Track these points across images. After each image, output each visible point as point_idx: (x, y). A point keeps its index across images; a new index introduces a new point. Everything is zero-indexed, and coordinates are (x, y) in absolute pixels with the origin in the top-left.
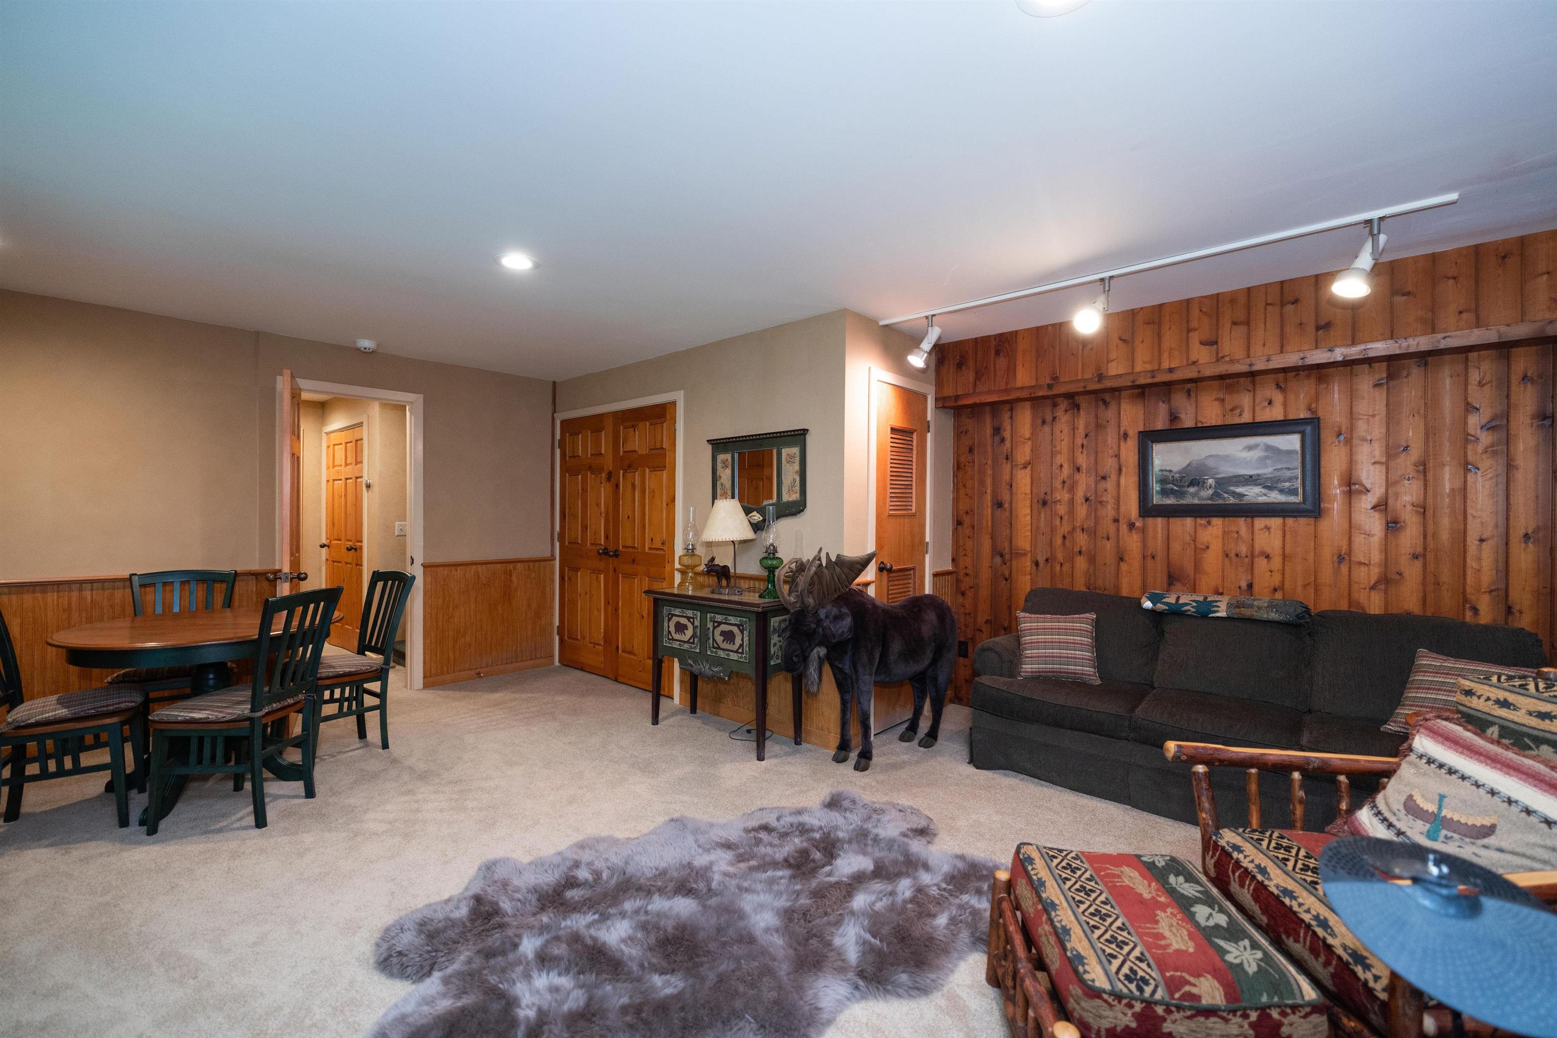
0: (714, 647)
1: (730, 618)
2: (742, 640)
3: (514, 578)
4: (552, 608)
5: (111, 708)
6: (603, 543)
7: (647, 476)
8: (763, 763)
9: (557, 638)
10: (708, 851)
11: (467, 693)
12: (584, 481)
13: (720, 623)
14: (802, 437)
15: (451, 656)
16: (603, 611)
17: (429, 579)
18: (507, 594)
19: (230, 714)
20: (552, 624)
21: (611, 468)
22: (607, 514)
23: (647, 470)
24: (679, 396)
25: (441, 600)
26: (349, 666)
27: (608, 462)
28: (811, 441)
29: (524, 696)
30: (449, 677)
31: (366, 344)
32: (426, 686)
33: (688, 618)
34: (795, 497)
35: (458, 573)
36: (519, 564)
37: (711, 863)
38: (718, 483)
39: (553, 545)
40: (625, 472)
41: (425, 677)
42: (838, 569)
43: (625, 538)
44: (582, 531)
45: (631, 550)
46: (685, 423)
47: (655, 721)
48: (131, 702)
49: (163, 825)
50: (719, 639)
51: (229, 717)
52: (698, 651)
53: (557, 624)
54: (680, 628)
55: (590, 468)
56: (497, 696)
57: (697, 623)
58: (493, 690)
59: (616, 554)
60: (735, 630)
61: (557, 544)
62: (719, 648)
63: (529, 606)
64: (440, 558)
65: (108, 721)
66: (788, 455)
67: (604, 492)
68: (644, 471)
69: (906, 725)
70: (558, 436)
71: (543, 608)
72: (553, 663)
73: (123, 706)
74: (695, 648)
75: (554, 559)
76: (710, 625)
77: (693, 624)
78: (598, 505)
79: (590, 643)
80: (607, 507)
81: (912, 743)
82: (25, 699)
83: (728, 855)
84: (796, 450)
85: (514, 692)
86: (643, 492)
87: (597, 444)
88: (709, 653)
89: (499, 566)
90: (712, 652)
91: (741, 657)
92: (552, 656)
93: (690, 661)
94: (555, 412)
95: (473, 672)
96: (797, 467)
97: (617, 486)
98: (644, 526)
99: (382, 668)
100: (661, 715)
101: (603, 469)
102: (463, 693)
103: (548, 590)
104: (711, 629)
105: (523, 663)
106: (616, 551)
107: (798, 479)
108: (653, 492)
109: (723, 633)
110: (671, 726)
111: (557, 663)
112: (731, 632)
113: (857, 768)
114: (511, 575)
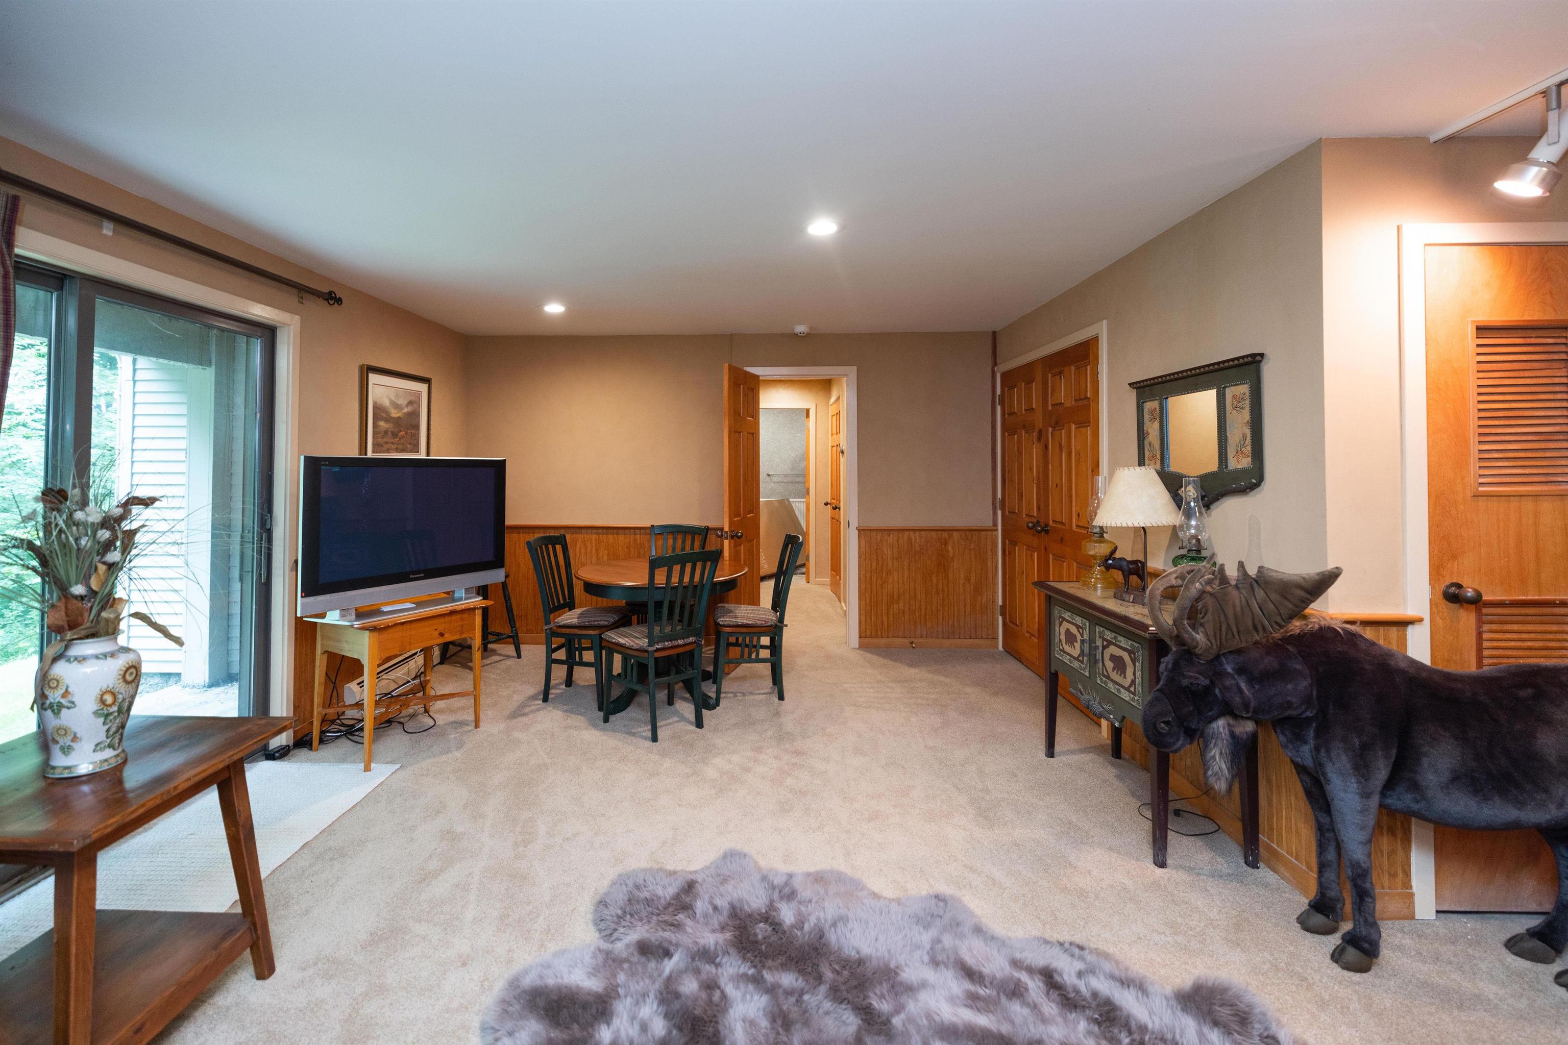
0: (1104, 676)
1: (1120, 638)
2: (1134, 674)
3: (950, 548)
4: (995, 584)
5: (596, 623)
6: (1035, 515)
7: (1073, 434)
8: (1159, 871)
9: (1000, 618)
10: (935, 963)
11: (890, 662)
12: (1020, 441)
13: (1110, 643)
14: (1253, 367)
15: (885, 620)
16: (1036, 596)
17: (863, 542)
18: (943, 564)
19: (637, 644)
20: (994, 601)
21: (1041, 427)
22: (1038, 479)
23: (1073, 426)
24: (1102, 330)
25: (874, 564)
26: (748, 618)
27: (1038, 419)
28: (1268, 371)
29: (936, 678)
30: (883, 641)
31: (801, 329)
32: (862, 646)
33: (1078, 627)
34: (1245, 462)
35: (891, 539)
36: (955, 534)
37: (924, 985)
38: (1146, 442)
39: (995, 514)
40: (1054, 428)
41: (860, 637)
42: (1260, 594)
43: (1054, 514)
44: (1019, 499)
45: (1060, 526)
46: (1110, 364)
47: (1050, 753)
48: (606, 621)
49: (612, 718)
50: (1109, 665)
51: (635, 647)
52: (1087, 674)
53: (1000, 603)
54: (1071, 638)
55: (1024, 425)
56: (912, 672)
57: (1086, 637)
58: (912, 665)
59: (1046, 530)
60: (1125, 656)
61: (999, 513)
62: (1108, 677)
63: (967, 579)
64: (876, 522)
65: (591, 632)
66: (1234, 397)
67: (1036, 451)
68: (1070, 428)
69: (1534, 922)
70: (999, 392)
71: (982, 585)
72: (997, 647)
73: (602, 623)
74: (1084, 669)
75: (996, 530)
76: (1099, 643)
77: (1082, 635)
78: (1031, 469)
79: (1027, 632)
80: (1038, 473)
81: (1541, 967)
82: (576, 605)
83: (957, 986)
84: (1243, 389)
85: (929, 672)
86: (1070, 454)
87: (1029, 398)
88: (1098, 681)
89: (934, 534)
90: (1101, 680)
91: (1133, 700)
92: (995, 638)
93: (1080, 687)
94: (995, 364)
95: (907, 641)
96: (1246, 415)
97: (1046, 447)
98: (1071, 497)
99: (776, 625)
100: (1057, 748)
101: (1034, 427)
102: (886, 661)
103: (989, 563)
104: (1101, 648)
105: (960, 641)
106: (1047, 525)
107: (1248, 432)
108: (1078, 454)
109: (1113, 658)
110: (1070, 766)
111: (1000, 648)
112: (1121, 658)
113: (1337, 956)
114: (946, 544)
